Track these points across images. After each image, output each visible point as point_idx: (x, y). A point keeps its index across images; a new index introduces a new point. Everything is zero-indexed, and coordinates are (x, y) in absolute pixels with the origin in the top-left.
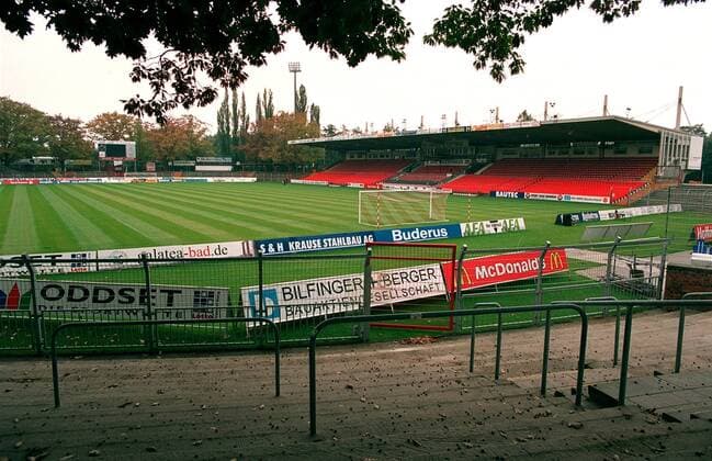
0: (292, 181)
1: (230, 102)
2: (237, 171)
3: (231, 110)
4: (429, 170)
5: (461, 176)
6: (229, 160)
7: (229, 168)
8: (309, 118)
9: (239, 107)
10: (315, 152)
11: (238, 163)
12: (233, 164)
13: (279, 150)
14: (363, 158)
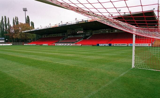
0: (24, 44)
1: (4, 21)
2: (6, 42)
3: (4, 23)
4: (70, 39)
5: (82, 40)
6: (4, 38)
7: (3, 41)
8: (31, 26)
9: (7, 22)
10: (33, 35)
11: (7, 40)
12: (5, 40)
13: (20, 35)
14: (48, 36)
